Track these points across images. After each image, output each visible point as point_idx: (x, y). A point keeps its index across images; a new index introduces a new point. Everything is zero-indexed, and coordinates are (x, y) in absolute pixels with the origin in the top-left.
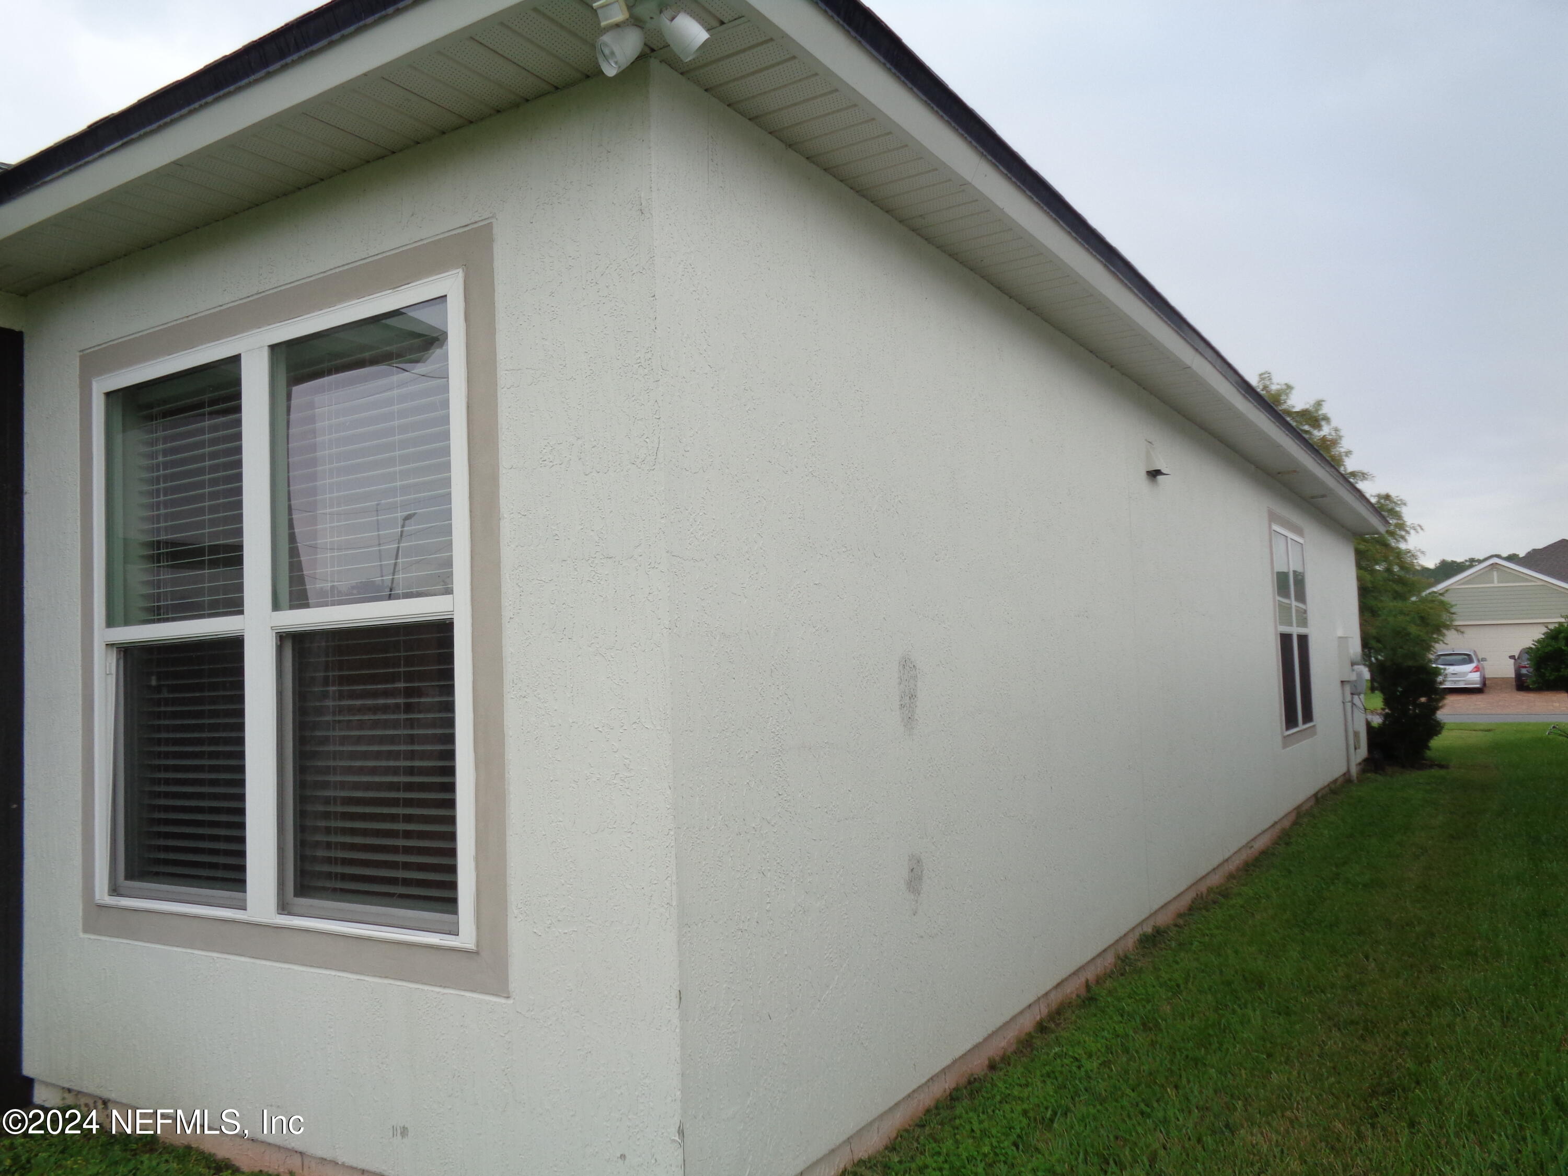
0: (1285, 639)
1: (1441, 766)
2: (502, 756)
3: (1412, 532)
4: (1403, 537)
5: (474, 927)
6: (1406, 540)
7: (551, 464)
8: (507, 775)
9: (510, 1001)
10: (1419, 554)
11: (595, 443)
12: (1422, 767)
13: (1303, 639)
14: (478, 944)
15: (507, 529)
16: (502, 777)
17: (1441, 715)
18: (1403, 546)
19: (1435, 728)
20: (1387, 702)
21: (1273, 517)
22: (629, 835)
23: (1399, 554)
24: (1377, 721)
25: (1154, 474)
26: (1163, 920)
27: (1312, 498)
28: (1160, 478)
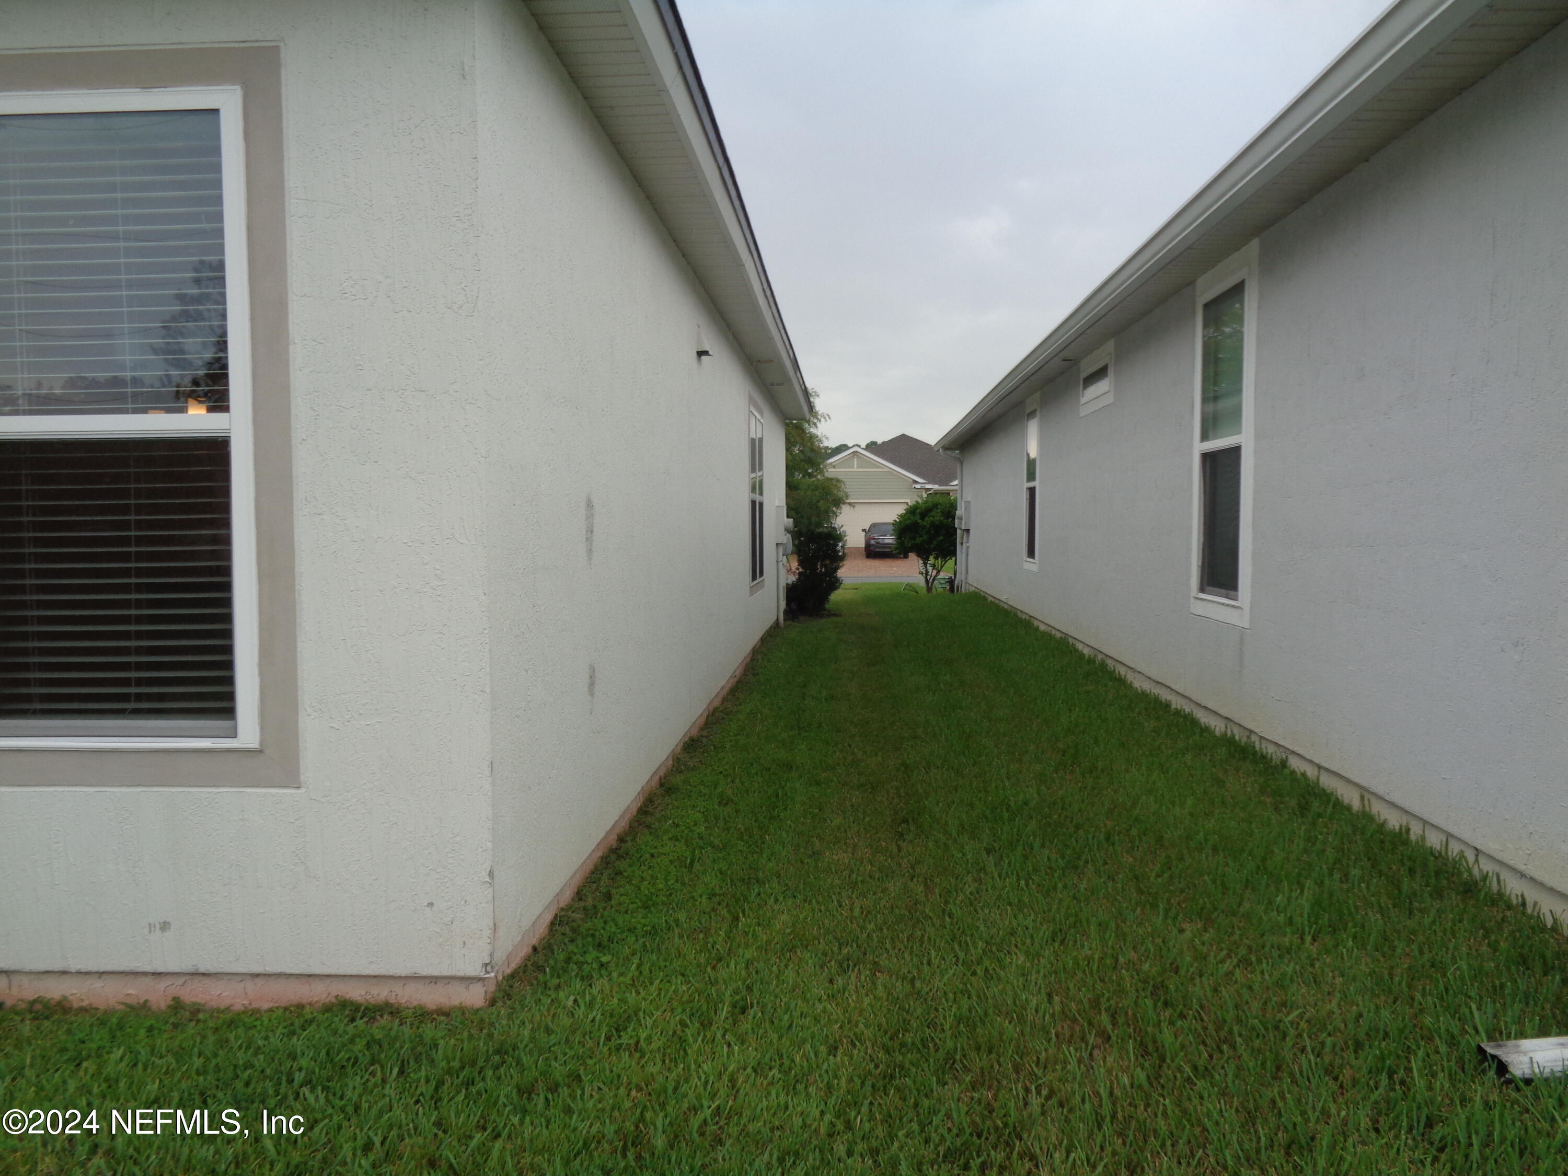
0: (753, 503)
1: (835, 615)
2: (292, 569)
3: (822, 420)
4: (815, 424)
5: (258, 729)
6: (817, 427)
7: (354, 298)
8: (297, 587)
9: (303, 790)
10: (824, 439)
11: (406, 284)
12: (822, 616)
13: (761, 504)
14: (261, 744)
15: (298, 353)
16: (291, 587)
17: (841, 573)
18: (813, 430)
19: (834, 584)
20: (801, 563)
21: (751, 401)
22: (440, 635)
23: (812, 437)
24: (792, 579)
25: (701, 354)
26: (695, 732)
27: (772, 385)
28: (704, 358)
